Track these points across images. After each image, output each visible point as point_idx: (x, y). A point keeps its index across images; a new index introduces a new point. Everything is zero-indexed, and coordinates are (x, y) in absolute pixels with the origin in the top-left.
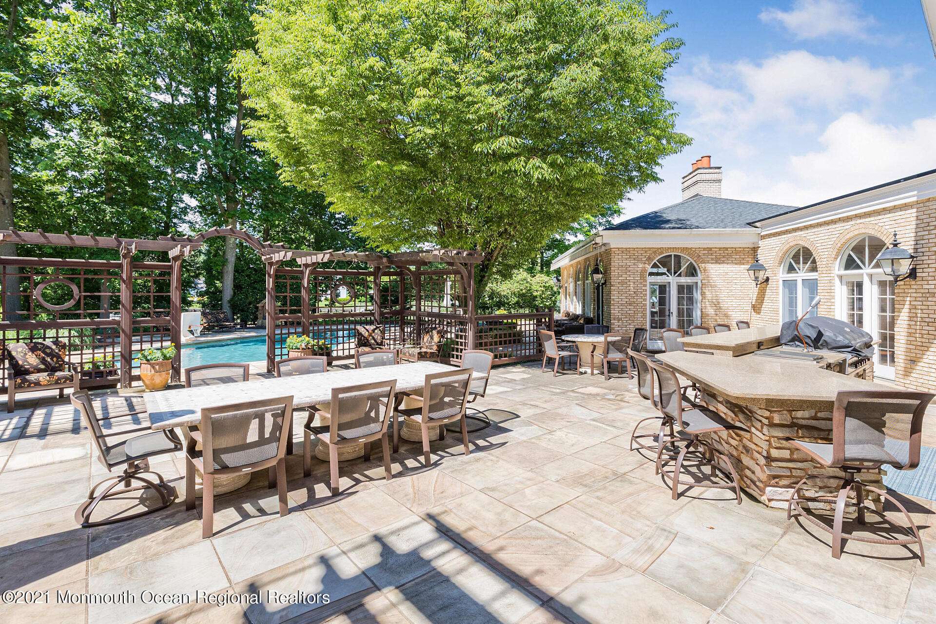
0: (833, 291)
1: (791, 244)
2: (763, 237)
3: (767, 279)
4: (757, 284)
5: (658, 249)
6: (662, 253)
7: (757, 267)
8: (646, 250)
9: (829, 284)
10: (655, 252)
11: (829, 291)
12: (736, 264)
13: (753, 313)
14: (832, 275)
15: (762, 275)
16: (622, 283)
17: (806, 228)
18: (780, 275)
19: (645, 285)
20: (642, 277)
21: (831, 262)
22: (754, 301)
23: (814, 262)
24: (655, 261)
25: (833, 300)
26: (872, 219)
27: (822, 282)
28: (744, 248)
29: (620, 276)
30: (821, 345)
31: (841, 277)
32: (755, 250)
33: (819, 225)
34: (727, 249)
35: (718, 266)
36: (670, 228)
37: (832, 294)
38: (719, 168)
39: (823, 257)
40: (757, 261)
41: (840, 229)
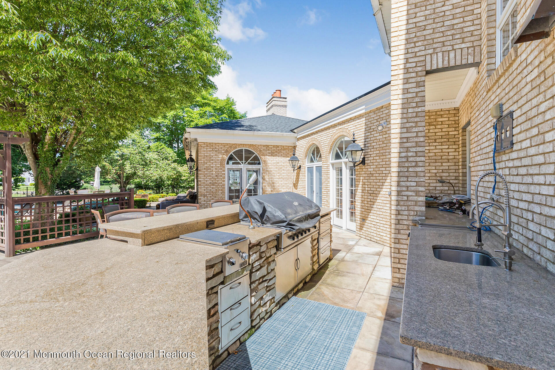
0: (329, 174)
1: (310, 143)
2: (298, 139)
3: (300, 167)
4: (294, 170)
5: (233, 144)
6: (235, 148)
7: (294, 159)
8: (224, 145)
9: (327, 169)
10: (231, 147)
11: (327, 174)
12: (284, 157)
13: (294, 189)
14: (328, 163)
15: (297, 164)
16: (207, 169)
17: (317, 132)
18: (306, 164)
19: (224, 171)
20: (222, 164)
21: (328, 155)
22: (294, 181)
23: (321, 155)
24: (231, 153)
25: (328, 180)
26: (345, 125)
27: (324, 168)
28: (288, 146)
29: (205, 163)
30: (265, 220)
31: (333, 165)
32: (295, 147)
33: (322, 130)
34: (278, 146)
35: (273, 158)
36: (240, 130)
37: (328, 176)
38: (286, 98)
39: (324, 151)
40: (294, 155)
41: (331, 132)
